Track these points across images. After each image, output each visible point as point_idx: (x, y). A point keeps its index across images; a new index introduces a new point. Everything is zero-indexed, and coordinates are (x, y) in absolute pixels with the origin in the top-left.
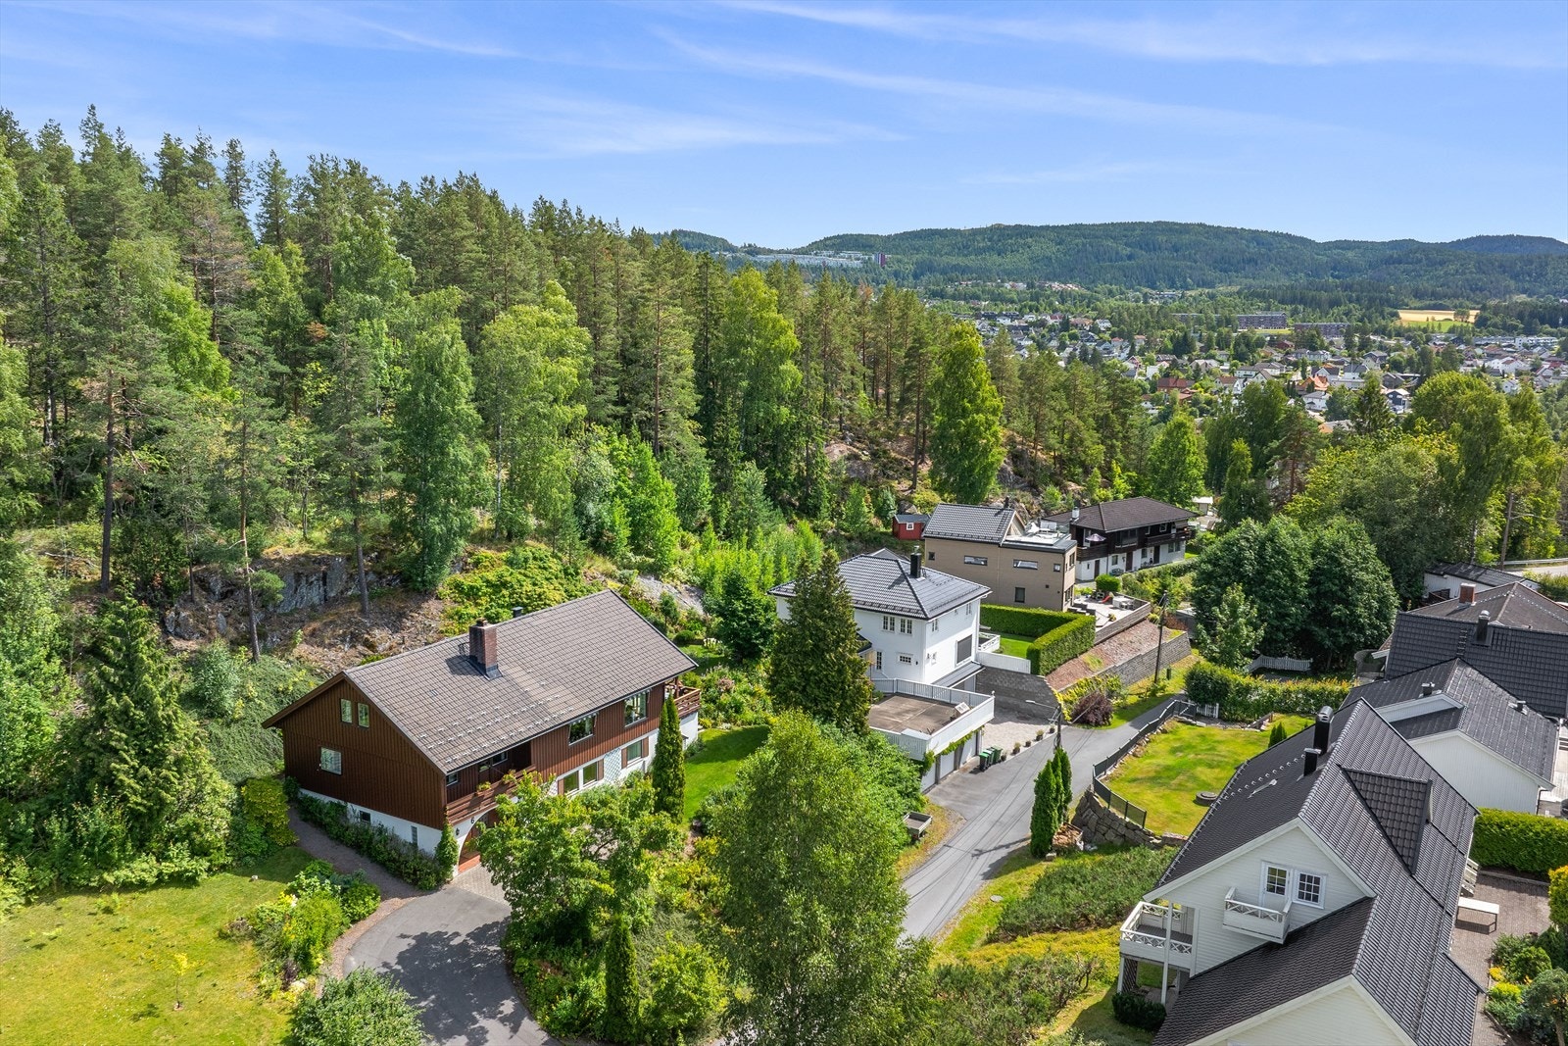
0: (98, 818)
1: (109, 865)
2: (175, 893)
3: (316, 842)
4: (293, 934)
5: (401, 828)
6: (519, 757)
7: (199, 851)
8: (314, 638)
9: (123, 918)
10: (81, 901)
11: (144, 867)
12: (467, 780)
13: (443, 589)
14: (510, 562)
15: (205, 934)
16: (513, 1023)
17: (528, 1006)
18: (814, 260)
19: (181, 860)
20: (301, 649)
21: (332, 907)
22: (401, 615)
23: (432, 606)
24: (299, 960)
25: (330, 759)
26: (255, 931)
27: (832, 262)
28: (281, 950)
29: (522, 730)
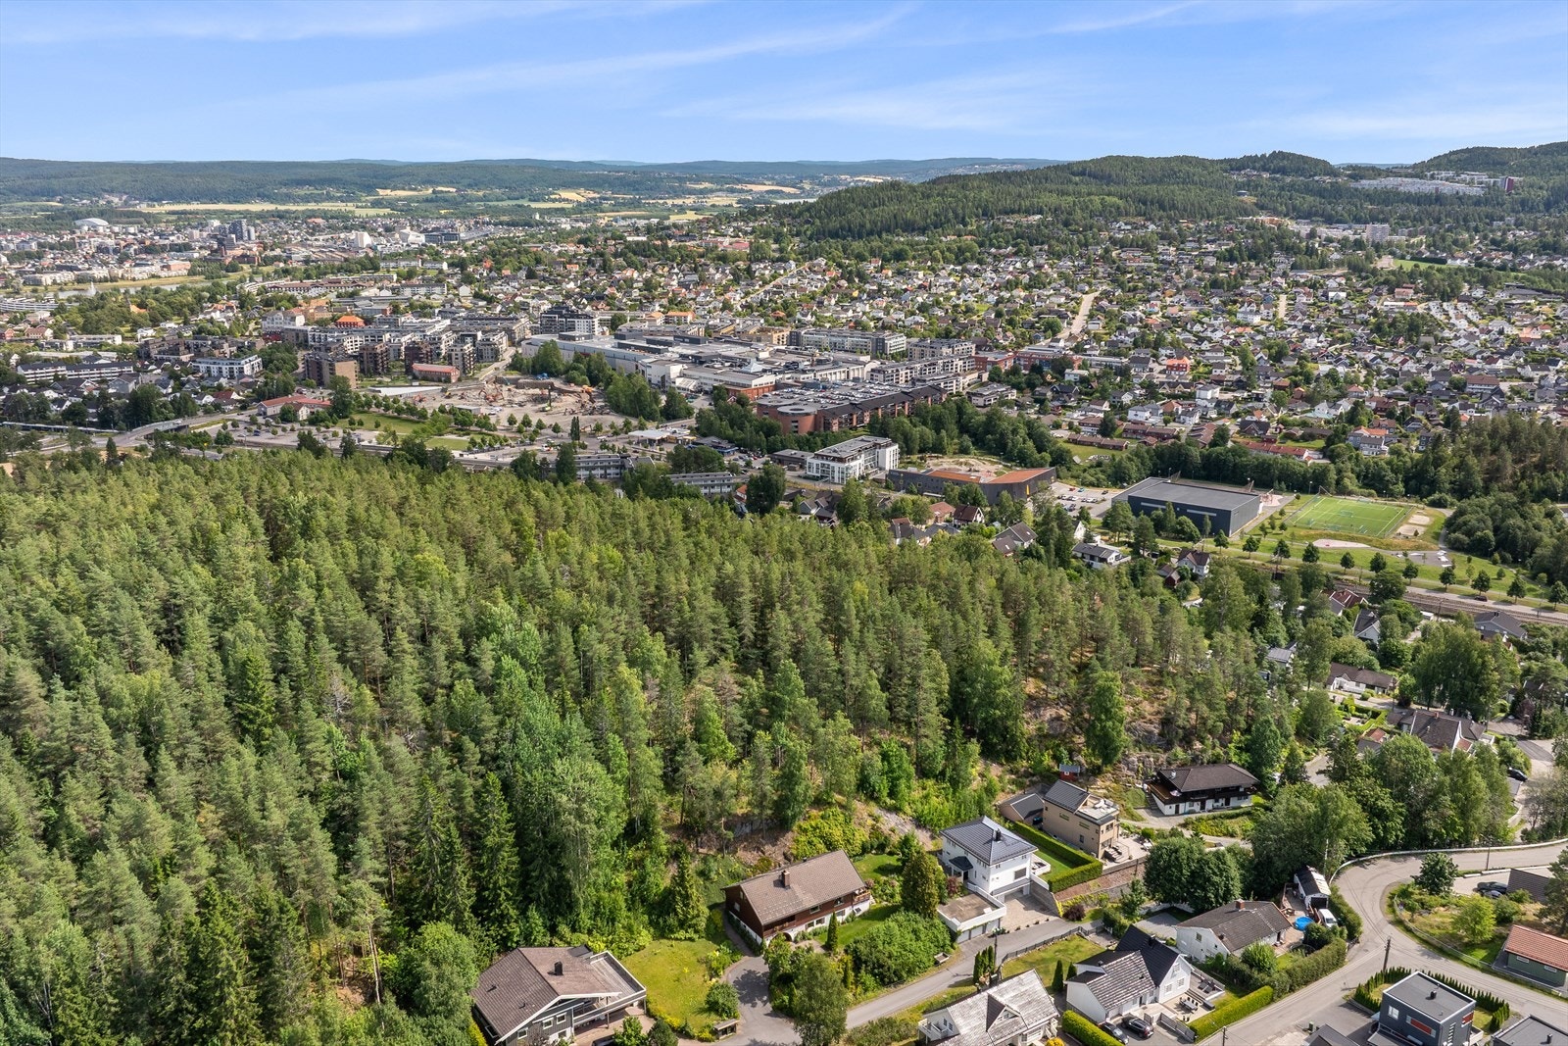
0: (672, 920)
1: (672, 932)
2: (689, 943)
3: (731, 933)
4: (714, 964)
5: (753, 934)
6: (791, 919)
7: (696, 932)
8: (745, 849)
9: (675, 949)
10: (665, 941)
11: (681, 934)
12: (771, 926)
13: (795, 828)
14: (822, 817)
15: (694, 959)
16: (765, 1003)
17: (770, 1000)
18: (1426, 186)
19: (691, 934)
20: (740, 853)
21: (727, 958)
22: (777, 839)
23: (789, 835)
24: (714, 973)
25: (737, 906)
26: (707, 962)
27: (1447, 188)
28: (711, 968)
29: (792, 911)
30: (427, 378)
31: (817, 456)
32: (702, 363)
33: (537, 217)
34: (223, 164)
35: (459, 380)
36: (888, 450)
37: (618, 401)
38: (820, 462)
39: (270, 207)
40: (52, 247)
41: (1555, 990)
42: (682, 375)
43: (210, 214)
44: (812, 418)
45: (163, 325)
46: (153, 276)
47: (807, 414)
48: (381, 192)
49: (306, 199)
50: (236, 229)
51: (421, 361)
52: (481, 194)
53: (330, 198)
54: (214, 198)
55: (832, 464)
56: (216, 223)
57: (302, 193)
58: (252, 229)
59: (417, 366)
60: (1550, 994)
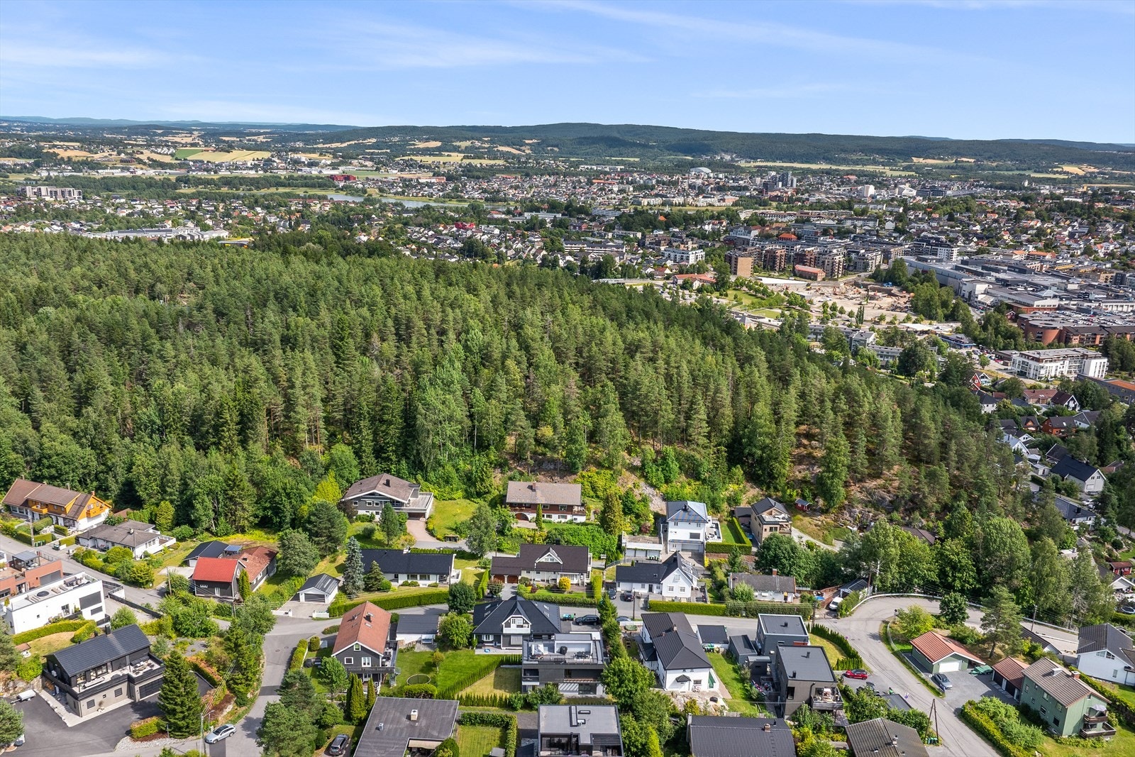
7: (484, 501)
14: (597, 473)
30: (802, 275)
31: (1022, 355)
32: (1007, 285)
33: (1026, 184)
34: (808, 135)
35: (824, 280)
36: (1094, 362)
37: (917, 304)
38: (1022, 359)
39: (828, 167)
40: (664, 183)
41: (923, 675)
42: (986, 293)
43: (771, 168)
44: (1056, 332)
45: (671, 229)
46: (710, 205)
47: (1055, 328)
48: (915, 159)
49: (856, 163)
50: (784, 179)
51: (804, 264)
52: (994, 164)
53: (875, 163)
54: (792, 159)
55: (1031, 362)
56: (773, 173)
57: (855, 158)
58: (795, 180)
59: (799, 267)
60: (916, 674)
